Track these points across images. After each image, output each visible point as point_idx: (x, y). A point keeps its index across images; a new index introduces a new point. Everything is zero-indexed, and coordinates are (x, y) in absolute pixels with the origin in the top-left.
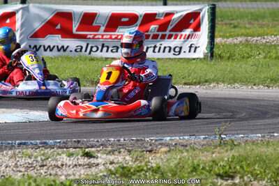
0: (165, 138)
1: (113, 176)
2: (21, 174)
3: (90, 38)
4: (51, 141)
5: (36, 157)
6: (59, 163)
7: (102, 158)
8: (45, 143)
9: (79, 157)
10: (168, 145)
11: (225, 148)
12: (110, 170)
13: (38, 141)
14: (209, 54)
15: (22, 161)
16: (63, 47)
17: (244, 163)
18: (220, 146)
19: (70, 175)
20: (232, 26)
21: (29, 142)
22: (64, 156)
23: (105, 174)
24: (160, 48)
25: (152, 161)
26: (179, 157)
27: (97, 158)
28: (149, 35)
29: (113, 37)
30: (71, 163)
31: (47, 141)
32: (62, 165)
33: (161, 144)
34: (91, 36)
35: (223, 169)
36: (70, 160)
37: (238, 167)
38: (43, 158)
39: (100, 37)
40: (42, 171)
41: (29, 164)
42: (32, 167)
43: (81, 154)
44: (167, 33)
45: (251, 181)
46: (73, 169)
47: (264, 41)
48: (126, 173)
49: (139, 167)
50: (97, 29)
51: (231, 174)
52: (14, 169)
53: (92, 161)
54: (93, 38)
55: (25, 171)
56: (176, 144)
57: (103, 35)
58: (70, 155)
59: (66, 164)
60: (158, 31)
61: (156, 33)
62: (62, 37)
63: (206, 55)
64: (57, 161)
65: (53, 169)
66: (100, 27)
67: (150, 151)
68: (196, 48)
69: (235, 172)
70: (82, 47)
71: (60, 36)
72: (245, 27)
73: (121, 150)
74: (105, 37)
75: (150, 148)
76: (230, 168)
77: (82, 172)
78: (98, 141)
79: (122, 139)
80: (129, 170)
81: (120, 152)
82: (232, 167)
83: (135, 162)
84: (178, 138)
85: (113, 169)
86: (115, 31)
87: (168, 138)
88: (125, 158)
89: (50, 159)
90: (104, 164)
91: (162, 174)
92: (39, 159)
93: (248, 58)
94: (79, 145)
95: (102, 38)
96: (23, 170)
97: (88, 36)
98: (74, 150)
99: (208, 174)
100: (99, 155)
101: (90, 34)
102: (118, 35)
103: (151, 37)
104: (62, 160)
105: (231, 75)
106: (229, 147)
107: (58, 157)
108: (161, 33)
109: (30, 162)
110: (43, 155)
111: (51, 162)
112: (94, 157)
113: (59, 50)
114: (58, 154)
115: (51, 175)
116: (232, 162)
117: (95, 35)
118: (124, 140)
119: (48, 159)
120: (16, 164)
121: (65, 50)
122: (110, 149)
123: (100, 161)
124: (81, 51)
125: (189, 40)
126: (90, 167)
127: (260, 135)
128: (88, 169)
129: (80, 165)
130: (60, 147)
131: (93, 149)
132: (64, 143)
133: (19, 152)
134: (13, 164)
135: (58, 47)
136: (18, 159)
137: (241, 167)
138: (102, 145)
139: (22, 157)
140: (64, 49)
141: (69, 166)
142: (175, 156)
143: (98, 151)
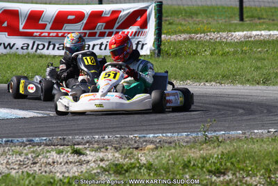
0: (149, 135)
1: (107, 173)
2: (15, 171)
3: (36, 36)
4: (37, 139)
5: (27, 154)
6: (50, 160)
7: (91, 156)
8: (32, 140)
9: (69, 154)
10: (152, 142)
11: (212, 145)
12: (102, 167)
13: (25, 139)
14: (157, 51)
15: (13, 159)
16: (9, 44)
17: (234, 159)
18: (205, 142)
19: (64, 172)
20: (167, 23)
21: (15, 140)
22: (54, 153)
23: (99, 171)
24: (106, 45)
25: (142, 158)
26: (168, 154)
27: (86, 155)
28: (96, 33)
29: (60, 35)
30: (61, 160)
31: (33, 139)
32: (54, 163)
33: (146, 141)
34: (38, 34)
35: (215, 166)
36: (60, 157)
37: (229, 164)
38: (34, 155)
39: (47, 34)
40: (35, 168)
41: (21, 161)
42: (24, 164)
43: (71, 151)
44: (114, 30)
45: (244, 177)
46: (64, 167)
47: (208, 38)
48: (118, 170)
49: (131, 164)
50: (44, 27)
51: (223, 171)
52: (8, 166)
53: (83, 158)
54: (40, 36)
55: (19, 168)
56: (160, 141)
57: (49, 33)
58: (60, 152)
59: (57, 162)
60: (105, 28)
61: (103, 30)
62: (9, 35)
63: (152, 52)
64: (47, 158)
65: (45, 166)
66: (46, 25)
67: (137, 148)
68: (143, 45)
69: (226, 169)
70: (28, 45)
71: (6, 33)
72: (181, 24)
73: (108, 147)
74: (51, 35)
75: (136, 145)
76: (221, 164)
77: (75, 169)
78: (83, 139)
79: (106, 137)
80: (122, 168)
81: (107, 149)
82: (223, 164)
83: (125, 159)
84: (160, 135)
85: (104, 166)
86: (61, 29)
87: (151, 135)
88: (114, 156)
89: (40, 157)
90: (94, 161)
91: (156, 171)
92: (30, 156)
93: (194, 54)
94: (66, 143)
95: (49, 36)
96: (16, 167)
97: (35, 34)
98: (62, 147)
99: (200, 170)
100: (88, 152)
101: (36, 32)
102: (65, 33)
103: (97, 35)
104: (52, 157)
105: (183, 72)
106: (216, 144)
107: (48, 154)
108: (107, 31)
109: (22, 160)
110: (33, 152)
111: (41, 159)
112: (83, 154)
113: (5, 48)
114: (48, 151)
115: (46, 172)
116: (221, 158)
117: (42, 33)
118: (109, 137)
119: (38, 156)
120: (8, 162)
121: (11, 48)
122: (96, 146)
123: (89, 158)
124: (27, 49)
125: (136, 37)
126: (81, 165)
127: (240, 132)
128: (80, 167)
129: (71, 162)
130: (47, 145)
131: (80, 147)
132: (50, 140)
133: (9, 150)
134: (5, 161)
135: (4, 44)
136: (8, 157)
137: (232, 163)
138: (88, 142)
139: (13, 155)
140: (10, 46)
141: (61, 164)
142: (164, 153)
143: (86, 148)
